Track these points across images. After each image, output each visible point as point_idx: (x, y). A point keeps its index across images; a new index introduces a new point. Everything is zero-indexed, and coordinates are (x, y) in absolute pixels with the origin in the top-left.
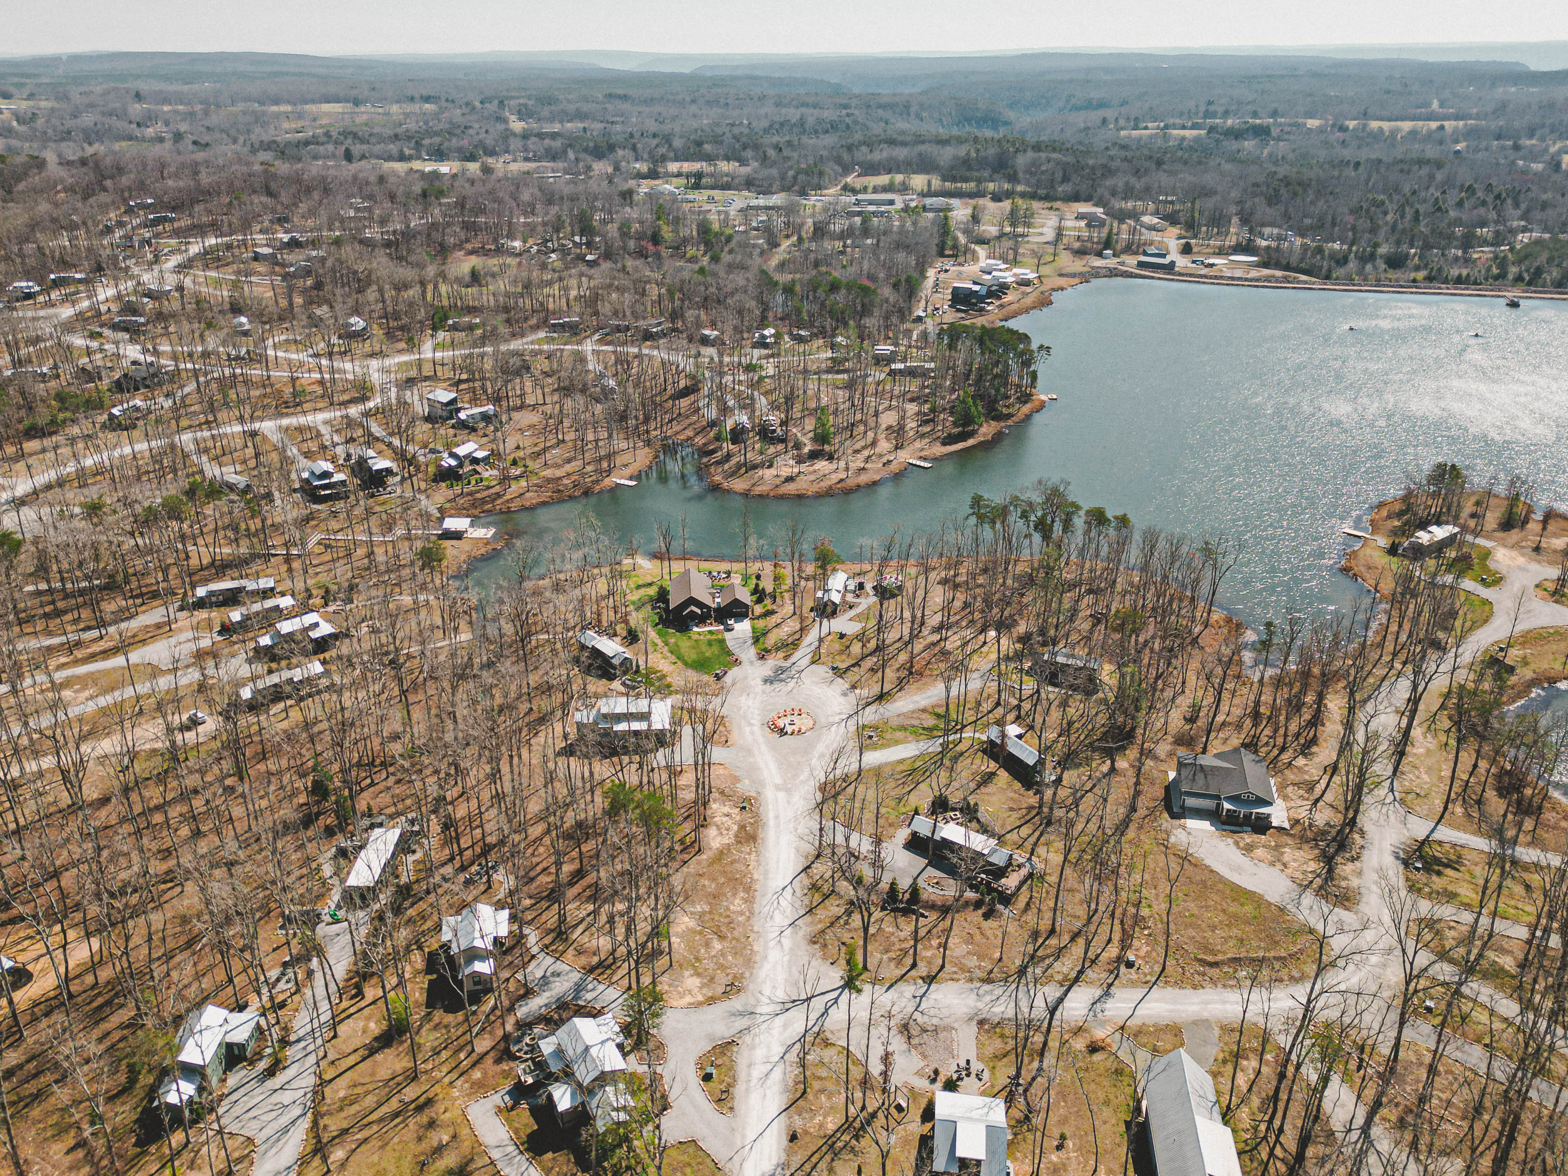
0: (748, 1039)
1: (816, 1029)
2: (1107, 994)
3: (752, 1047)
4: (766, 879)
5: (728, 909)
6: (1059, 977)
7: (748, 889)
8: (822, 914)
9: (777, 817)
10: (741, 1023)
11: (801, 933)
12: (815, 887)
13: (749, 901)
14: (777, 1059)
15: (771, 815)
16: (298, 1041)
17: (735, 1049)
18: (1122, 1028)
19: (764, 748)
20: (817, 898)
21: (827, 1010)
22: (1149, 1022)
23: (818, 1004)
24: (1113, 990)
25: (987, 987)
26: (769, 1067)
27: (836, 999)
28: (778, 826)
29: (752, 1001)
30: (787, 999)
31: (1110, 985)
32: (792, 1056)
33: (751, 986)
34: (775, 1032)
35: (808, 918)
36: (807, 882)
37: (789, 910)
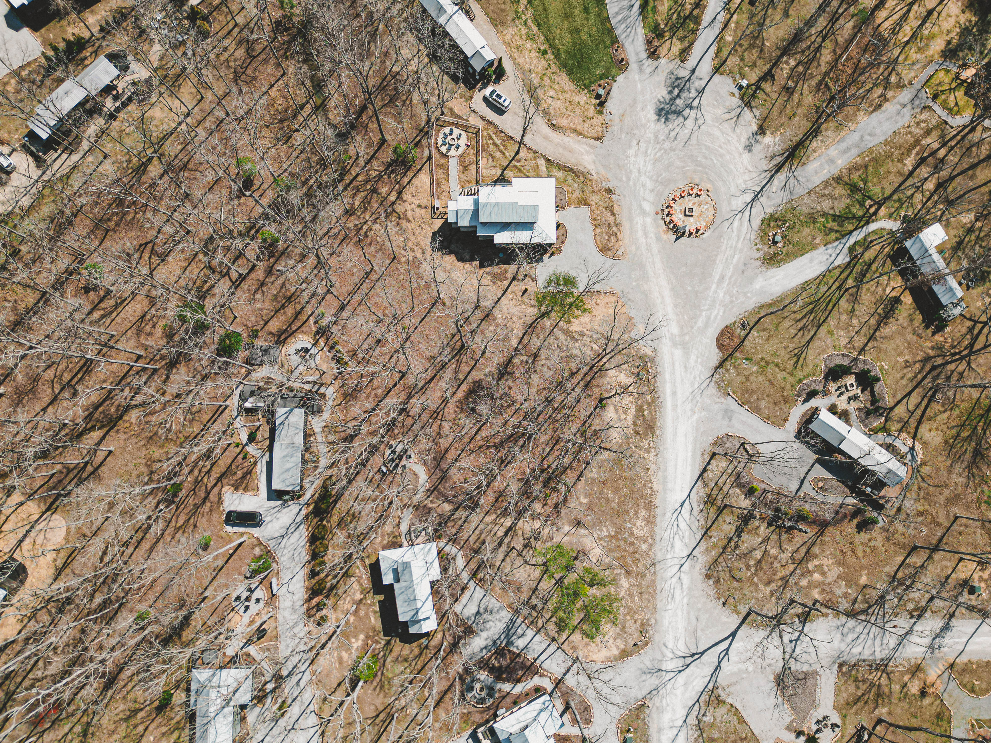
0: (656, 700)
1: (710, 686)
2: (947, 627)
3: (661, 710)
4: (665, 490)
5: (632, 534)
6: (910, 606)
7: (649, 506)
8: (716, 536)
9: (674, 393)
10: (652, 682)
11: (698, 566)
12: (709, 500)
13: (650, 522)
14: (680, 723)
15: (668, 391)
16: (290, 675)
17: (647, 711)
18: (952, 666)
19: (659, 265)
20: (713, 512)
21: (719, 663)
22: (974, 659)
23: (711, 658)
24: (954, 622)
25: (851, 623)
26: (675, 731)
27: (728, 649)
28: (675, 408)
29: (659, 656)
30: (687, 653)
31: (952, 616)
32: (692, 720)
33: (657, 637)
34: (679, 692)
35: (703, 545)
36: (703, 492)
37: (687, 533)
